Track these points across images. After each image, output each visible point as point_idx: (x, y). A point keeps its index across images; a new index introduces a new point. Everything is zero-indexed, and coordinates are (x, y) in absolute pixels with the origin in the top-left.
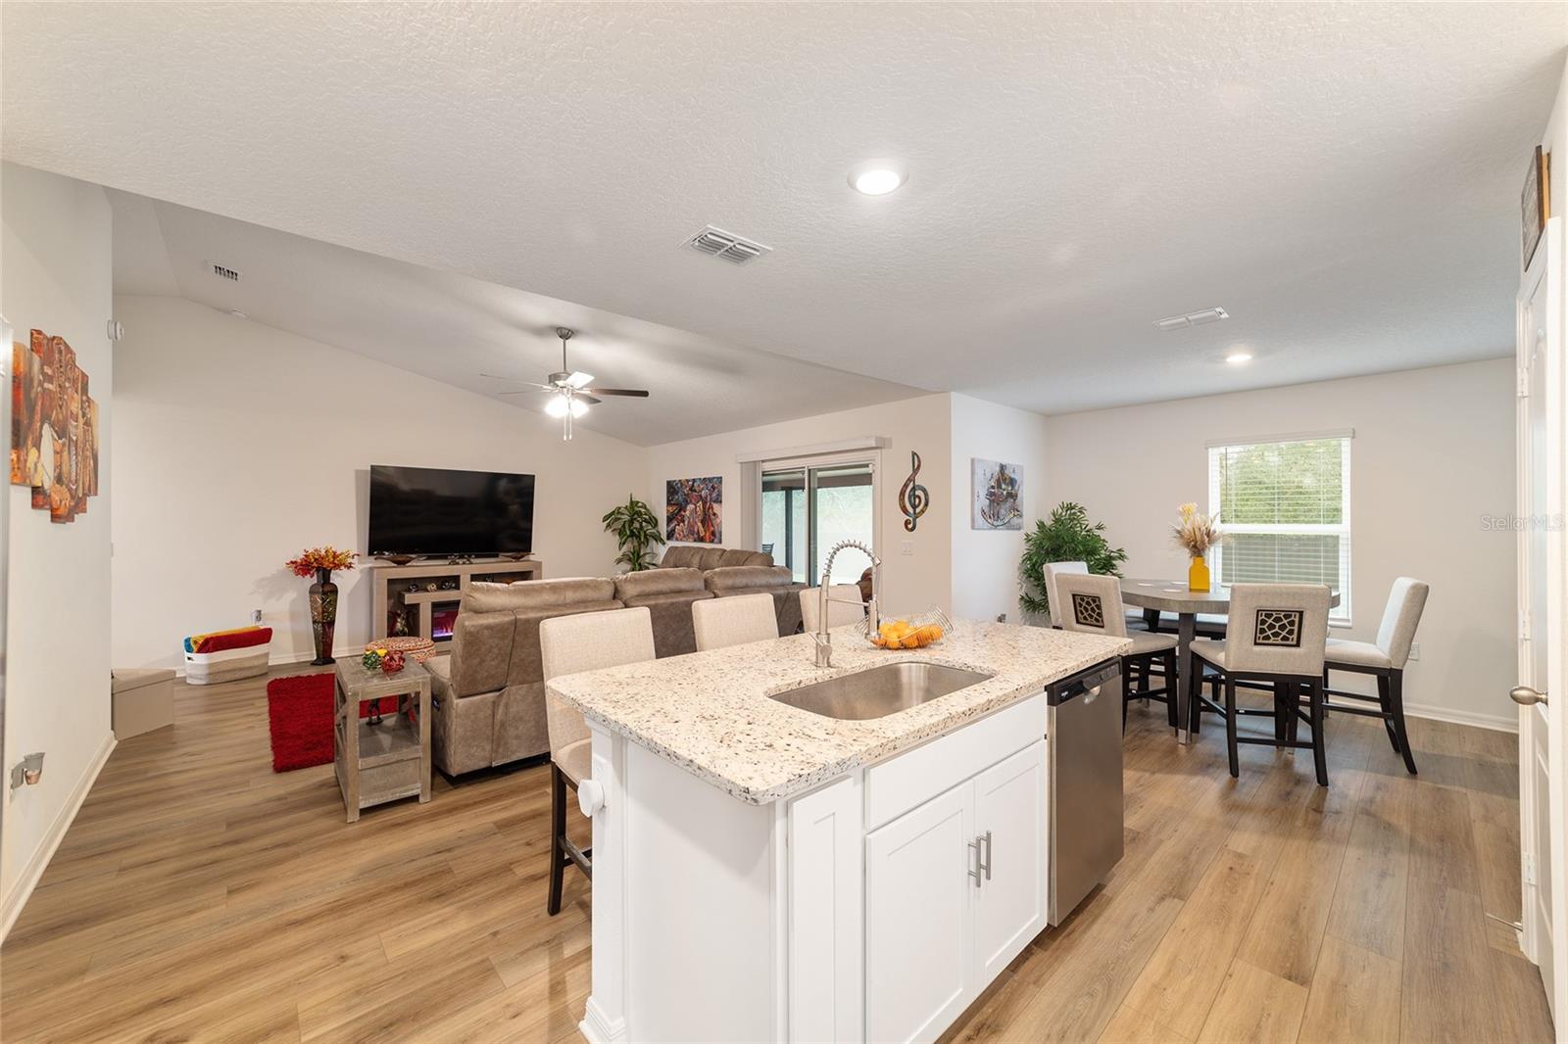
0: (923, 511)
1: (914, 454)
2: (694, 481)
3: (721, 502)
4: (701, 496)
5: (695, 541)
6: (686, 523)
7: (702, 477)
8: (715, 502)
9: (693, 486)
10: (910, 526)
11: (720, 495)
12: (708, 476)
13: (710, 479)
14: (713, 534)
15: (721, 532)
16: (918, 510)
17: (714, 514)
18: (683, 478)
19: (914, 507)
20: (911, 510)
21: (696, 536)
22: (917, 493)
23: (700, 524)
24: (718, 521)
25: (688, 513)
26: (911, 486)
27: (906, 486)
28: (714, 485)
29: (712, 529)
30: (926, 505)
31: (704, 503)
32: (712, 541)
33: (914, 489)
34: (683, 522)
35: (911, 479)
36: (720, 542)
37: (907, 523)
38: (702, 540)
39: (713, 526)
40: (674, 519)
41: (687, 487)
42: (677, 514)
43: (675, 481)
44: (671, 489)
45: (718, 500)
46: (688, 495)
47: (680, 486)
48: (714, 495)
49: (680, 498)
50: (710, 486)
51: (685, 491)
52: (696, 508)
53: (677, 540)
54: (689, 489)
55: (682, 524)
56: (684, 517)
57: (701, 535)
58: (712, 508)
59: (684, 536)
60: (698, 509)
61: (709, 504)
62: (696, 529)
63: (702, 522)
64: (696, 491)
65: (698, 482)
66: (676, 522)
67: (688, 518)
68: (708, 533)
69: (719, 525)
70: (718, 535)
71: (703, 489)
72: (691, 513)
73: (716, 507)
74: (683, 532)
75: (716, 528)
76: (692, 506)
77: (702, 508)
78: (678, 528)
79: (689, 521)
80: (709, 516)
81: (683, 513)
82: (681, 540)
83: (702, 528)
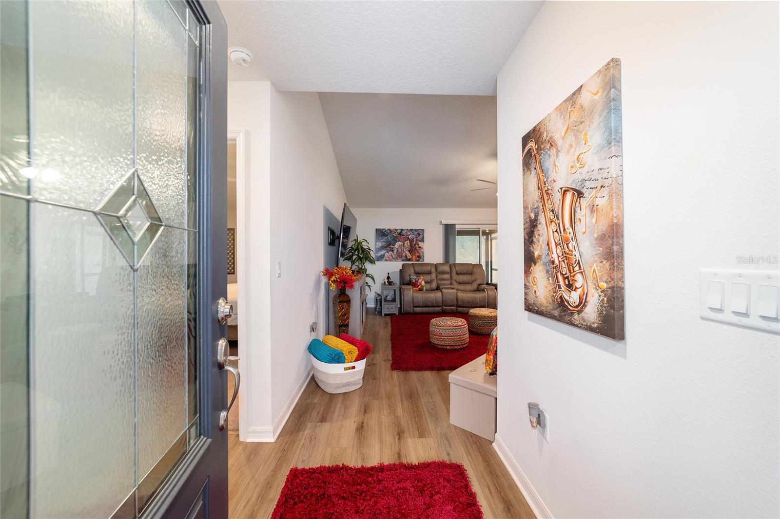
2: (402, 230)
3: (424, 241)
4: (408, 238)
5: (403, 261)
6: (395, 251)
8: (420, 241)
9: (401, 232)
11: (423, 238)
12: (414, 228)
13: (416, 230)
14: (419, 257)
15: (424, 256)
17: (420, 247)
18: (392, 228)
23: (407, 252)
24: (422, 250)
25: (396, 246)
28: (419, 234)
29: (418, 254)
31: (411, 241)
32: (418, 261)
34: (393, 251)
36: (424, 261)
38: (409, 260)
39: (418, 253)
40: (383, 249)
41: (396, 233)
42: (386, 247)
43: (384, 229)
44: (381, 233)
45: (422, 241)
46: (397, 237)
47: (388, 232)
48: (419, 238)
49: (389, 238)
50: (416, 233)
51: (394, 235)
52: (404, 244)
53: (387, 260)
54: (398, 234)
55: (391, 252)
56: (393, 248)
57: (408, 258)
58: (418, 244)
59: (394, 259)
60: (406, 244)
61: (415, 242)
62: (404, 255)
63: (409, 251)
64: (403, 235)
65: (406, 231)
66: (385, 251)
67: (397, 249)
68: (414, 257)
69: (423, 253)
70: (422, 257)
71: (410, 235)
72: (400, 246)
73: (421, 244)
74: (392, 256)
75: (421, 254)
76: (400, 243)
77: (409, 244)
78: (388, 254)
79: (397, 251)
80: (415, 248)
81: (392, 246)
82: (390, 261)
83: (409, 254)
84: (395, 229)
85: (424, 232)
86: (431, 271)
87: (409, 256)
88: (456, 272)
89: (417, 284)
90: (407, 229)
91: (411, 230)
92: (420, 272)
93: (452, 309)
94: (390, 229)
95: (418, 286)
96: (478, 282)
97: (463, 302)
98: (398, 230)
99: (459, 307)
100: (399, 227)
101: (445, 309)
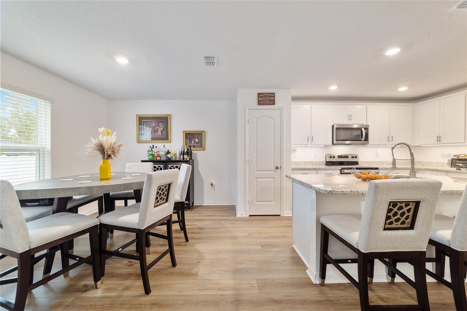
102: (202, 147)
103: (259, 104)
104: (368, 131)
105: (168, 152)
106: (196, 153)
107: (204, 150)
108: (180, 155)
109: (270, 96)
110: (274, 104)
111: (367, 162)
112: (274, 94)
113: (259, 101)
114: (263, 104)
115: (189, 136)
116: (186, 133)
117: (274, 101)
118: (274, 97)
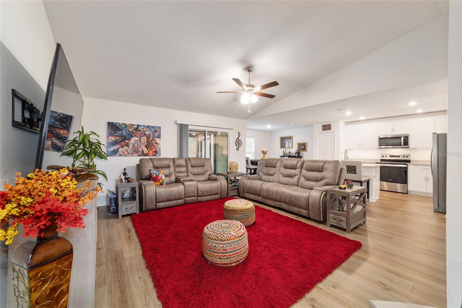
0: (240, 146)
1: (239, 132)
2: (138, 126)
3: (160, 138)
4: (145, 134)
5: (139, 155)
6: (131, 146)
7: (146, 125)
8: (157, 137)
9: (138, 128)
10: (238, 149)
11: (160, 134)
12: (151, 125)
13: (153, 127)
14: (156, 152)
16: (239, 146)
17: (157, 143)
18: (127, 123)
19: (239, 145)
20: (238, 146)
21: (140, 153)
22: (239, 141)
23: (144, 147)
24: (159, 146)
25: (132, 142)
26: (238, 140)
27: (237, 140)
28: (156, 131)
30: (241, 144)
31: (148, 137)
32: (155, 155)
33: (238, 141)
34: (128, 146)
35: (238, 138)
36: (160, 155)
37: (237, 149)
38: (146, 155)
39: (155, 148)
40: (117, 144)
41: (132, 128)
42: (121, 141)
43: (118, 123)
44: (113, 127)
45: (159, 137)
46: (132, 132)
47: (123, 126)
48: (156, 134)
49: (124, 133)
50: (153, 130)
51: (130, 130)
52: (140, 140)
53: (121, 155)
54: (134, 130)
55: (126, 147)
56: (128, 143)
57: (145, 153)
58: (155, 140)
59: (129, 154)
60: (142, 140)
61: (151, 138)
62: (140, 150)
63: (146, 146)
64: (140, 131)
65: (142, 127)
66: (119, 146)
67: (133, 144)
68: (151, 152)
69: (160, 148)
70: (159, 152)
71: (147, 131)
72: (136, 142)
73: (157, 140)
74: (127, 151)
75: (158, 149)
76: (136, 139)
77: (146, 140)
78: (122, 149)
79: (133, 146)
80: (152, 144)
81: (127, 141)
82: (125, 156)
83: (146, 149)
84: (132, 125)
85: (160, 129)
86: (169, 165)
87: (146, 151)
88: (191, 165)
89: (158, 179)
90: (144, 126)
91: (148, 127)
92: (159, 166)
93: (193, 200)
94: (125, 124)
95: (159, 181)
96: (209, 173)
97: (203, 192)
98: (134, 125)
99: (199, 197)
100: (136, 123)
101: (187, 200)
102: (305, 150)
103: (323, 130)
104: (408, 139)
105: (290, 153)
106: (303, 153)
107: (307, 151)
108: (296, 153)
109: (328, 126)
110: (330, 129)
111: (422, 161)
112: (330, 125)
113: (323, 129)
114: (325, 130)
115: (299, 145)
116: (298, 144)
117: (330, 128)
118: (330, 126)
